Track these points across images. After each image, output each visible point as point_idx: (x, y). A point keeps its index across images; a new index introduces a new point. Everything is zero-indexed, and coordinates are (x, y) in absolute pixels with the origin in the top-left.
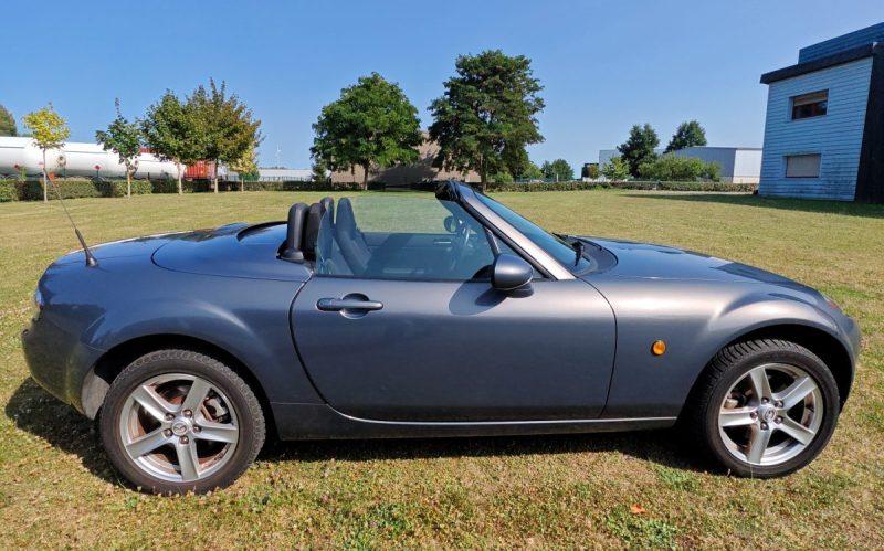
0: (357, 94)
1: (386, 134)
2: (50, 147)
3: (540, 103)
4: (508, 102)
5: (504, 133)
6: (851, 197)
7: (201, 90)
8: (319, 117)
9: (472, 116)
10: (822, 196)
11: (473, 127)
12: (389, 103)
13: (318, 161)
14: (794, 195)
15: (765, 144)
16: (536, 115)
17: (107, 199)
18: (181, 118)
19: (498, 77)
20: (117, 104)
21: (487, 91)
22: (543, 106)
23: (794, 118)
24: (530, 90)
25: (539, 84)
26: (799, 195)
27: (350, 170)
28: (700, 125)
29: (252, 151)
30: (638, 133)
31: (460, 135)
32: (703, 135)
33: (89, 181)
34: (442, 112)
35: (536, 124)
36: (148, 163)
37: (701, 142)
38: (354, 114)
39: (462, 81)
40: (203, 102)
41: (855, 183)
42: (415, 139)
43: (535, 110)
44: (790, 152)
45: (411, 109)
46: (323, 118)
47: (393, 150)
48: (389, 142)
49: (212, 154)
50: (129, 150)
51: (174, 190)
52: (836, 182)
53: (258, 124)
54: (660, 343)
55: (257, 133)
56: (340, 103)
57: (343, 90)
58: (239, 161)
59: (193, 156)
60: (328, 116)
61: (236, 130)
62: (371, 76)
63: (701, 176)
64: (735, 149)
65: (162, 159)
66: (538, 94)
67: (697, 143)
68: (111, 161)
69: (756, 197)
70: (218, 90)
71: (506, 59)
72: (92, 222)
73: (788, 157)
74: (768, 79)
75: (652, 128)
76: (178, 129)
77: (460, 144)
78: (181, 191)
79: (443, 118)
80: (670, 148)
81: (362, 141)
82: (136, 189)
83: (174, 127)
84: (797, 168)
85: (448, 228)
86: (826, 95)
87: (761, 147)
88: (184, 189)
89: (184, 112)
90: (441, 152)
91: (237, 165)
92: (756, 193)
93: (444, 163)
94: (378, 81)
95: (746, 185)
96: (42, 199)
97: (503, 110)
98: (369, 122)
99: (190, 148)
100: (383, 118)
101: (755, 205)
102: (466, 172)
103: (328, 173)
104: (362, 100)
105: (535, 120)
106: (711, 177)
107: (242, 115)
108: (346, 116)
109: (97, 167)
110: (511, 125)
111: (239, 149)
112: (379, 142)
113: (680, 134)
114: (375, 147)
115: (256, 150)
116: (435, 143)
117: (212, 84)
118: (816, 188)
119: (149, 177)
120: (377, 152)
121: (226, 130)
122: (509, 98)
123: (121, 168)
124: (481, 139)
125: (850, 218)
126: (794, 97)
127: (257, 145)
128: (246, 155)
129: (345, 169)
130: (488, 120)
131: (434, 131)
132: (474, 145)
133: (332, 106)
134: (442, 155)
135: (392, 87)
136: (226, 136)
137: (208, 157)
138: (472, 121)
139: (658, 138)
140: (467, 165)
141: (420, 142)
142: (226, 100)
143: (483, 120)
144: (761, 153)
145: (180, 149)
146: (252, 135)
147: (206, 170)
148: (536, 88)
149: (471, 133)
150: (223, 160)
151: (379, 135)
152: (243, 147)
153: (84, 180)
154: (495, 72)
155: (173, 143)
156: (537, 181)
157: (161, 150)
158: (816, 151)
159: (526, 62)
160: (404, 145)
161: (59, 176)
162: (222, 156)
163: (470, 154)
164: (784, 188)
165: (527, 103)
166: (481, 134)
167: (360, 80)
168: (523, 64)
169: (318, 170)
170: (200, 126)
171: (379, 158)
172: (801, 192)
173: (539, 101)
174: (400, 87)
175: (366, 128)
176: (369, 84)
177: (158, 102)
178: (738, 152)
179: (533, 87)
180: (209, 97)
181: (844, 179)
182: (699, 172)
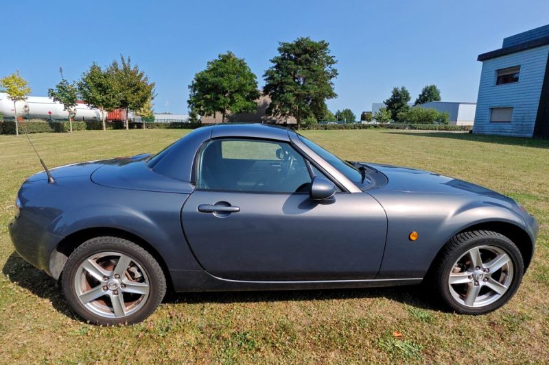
0: (217, 65)
1: (236, 92)
2: (19, 99)
3: (335, 73)
4: (314, 71)
5: (312, 92)
6: (530, 135)
7: (115, 64)
8: (193, 82)
9: (291, 80)
10: (512, 134)
11: (292, 88)
12: (239, 72)
13: (192, 109)
14: (495, 133)
15: (478, 100)
16: (332, 80)
17: (57, 134)
18: (104, 82)
19: (307, 55)
20: (61, 71)
21: (301, 64)
22: (337, 74)
23: (497, 84)
24: (328, 63)
25: (334, 59)
26: (499, 133)
27: (213, 115)
28: (437, 88)
29: (150, 102)
30: (398, 93)
31: (284, 93)
32: (438, 94)
33: (45, 122)
34: (271, 78)
35: (332, 86)
36: (83, 110)
37: (437, 99)
38: (216, 79)
39: (283, 59)
40: (117, 70)
41: (533, 126)
42: (254, 95)
43: (332, 77)
44: (493, 106)
45: (252, 76)
46: (195, 82)
47: (241, 102)
48: (238, 97)
49: (124, 104)
50: (70, 102)
51: (100, 128)
52: (522, 125)
53: (153, 85)
54: (415, 233)
55: (152, 91)
56: (206, 71)
57: (209, 63)
58: (142, 109)
59: (112, 106)
60: (198, 80)
61: (138, 89)
62: (227, 54)
63: (437, 120)
64: (459, 103)
65: (92, 107)
66: (333, 66)
67: (435, 100)
68: (58, 109)
69: (472, 135)
70: (126, 62)
71: (312, 43)
72: (48, 149)
73: (492, 109)
74: (482, 58)
75: (406, 89)
76: (102, 88)
77: (283, 99)
78: (105, 129)
79: (272, 81)
80: (417, 102)
81: (220, 96)
82: (75, 127)
83: (98, 86)
84: (498, 116)
85: (279, 157)
86: (519, 69)
87: (476, 102)
88: (106, 127)
89: (105, 77)
90: (271, 104)
91: (141, 112)
92: (471, 132)
93: (273, 111)
94: (231, 57)
95: (465, 127)
96: (15, 133)
97: (311, 77)
98: (225, 84)
99: (110, 101)
100: (234, 81)
101: (470, 140)
102: (287, 117)
103: (199, 117)
104: (221, 70)
105: (332, 83)
107: (143, 78)
108: (211, 80)
109: (50, 113)
110: (316, 87)
111: (141, 101)
112: (231, 97)
113: (424, 93)
114: (229, 100)
115: (152, 102)
116: (268, 96)
117: (122, 58)
118: (509, 130)
119: (83, 119)
120: (231, 104)
121: (133, 89)
122: (315, 69)
123: (65, 114)
124: (297, 96)
125: (530, 148)
126: (499, 70)
127: (153, 98)
128: (146, 105)
129: (210, 115)
130: (302, 83)
131: (267, 90)
132: (292, 99)
133: (202, 74)
134: (272, 106)
135: (240, 61)
136: (133, 93)
137: (121, 107)
138: (291, 84)
139: (410, 96)
140: (288, 112)
141: (258, 97)
142: (132, 69)
143: (298, 83)
144: (476, 106)
145: (103, 101)
146: (149, 92)
147: (120, 115)
148: (333, 62)
149: (291, 91)
150: (131, 109)
151: (232, 93)
152: (144, 99)
153: (41, 121)
154: (306, 51)
155: (98, 97)
156: (332, 123)
157: (90, 101)
158: (510, 105)
159: (326, 45)
160: (248, 99)
161: (25, 118)
162: (130, 105)
163: (290, 106)
164: (489, 129)
165: (324, 73)
166: (297, 93)
167: (219, 56)
168: (324, 46)
169: (192, 115)
170: (116, 86)
171: (232, 108)
173: (334, 71)
174: (245, 61)
175: (223, 88)
176: (225, 59)
177: (88, 70)
178: (460, 106)
179: (330, 61)
180: (121, 67)
181: (527, 123)
182: (435, 118)
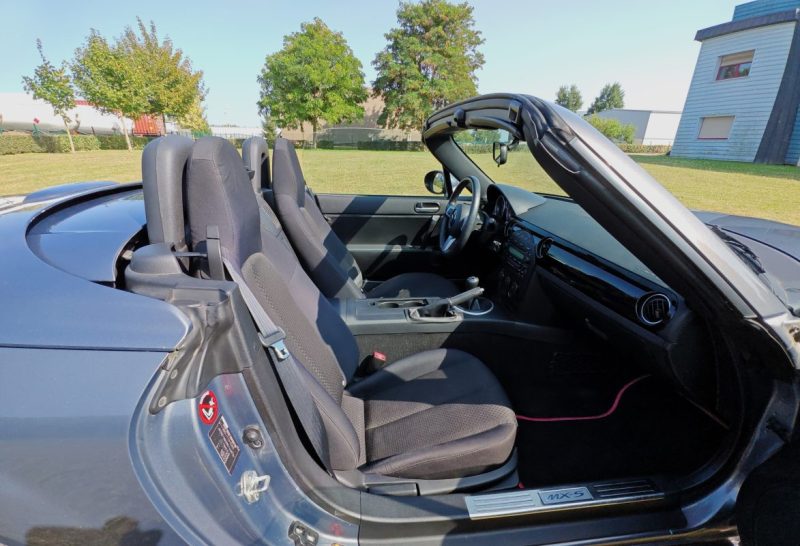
0: (300, 43)
1: (331, 89)
3: (480, 59)
4: (449, 56)
5: (446, 90)
6: (751, 158)
7: (130, 35)
8: (263, 71)
9: (415, 71)
10: (727, 157)
11: (415, 84)
12: (334, 55)
13: (267, 118)
14: (703, 156)
15: (685, 109)
16: (477, 72)
17: (49, 155)
18: (112, 64)
19: (441, 27)
20: (40, 47)
21: (430, 43)
22: (483, 62)
23: (718, 78)
24: (471, 43)
25: (481, 37)
26: (707, 156)
27: (299, 127)
28: (621, 89)
29: (197, 106)
30: (564, 95)
31: (403, 92)
32: (621, 98)
33: (26, 135)
34: (385, 66)
35: (476, 83)
36: (90, 117)
37: (619, 105)
38: (299, 66)
39: (404, 33)
40: (135, 46)
41: (758, 145)
42: (358, 97)
43: (475, 67)
44: (705, 114)
45: (356, 63)
46: (267, 71)
47: (339, 108)
48: (332, 96)
49: (156, 107)
50: (61, 99)
51: (124, 147)
52: (742, 144)
53: (200, 75)
55: (200, 85)
56: (283, 53)
57: (286, 38)
58: (187, 116)
59: (136, 109)
60: (272, 68)
61: (176, 81)
62: (314, 23)
63: (618, 137)
64: (650, 112)
65: (103, 111)
66: (479, 49)
67: (615, 106)
68: (44, 114)
69: (668, 157)
70: (149, 31)
71: (449, 6)
73: (704, 119)
74: (702, 35)
75: (578, 89)
77: (403, 101)
78: (130, 147)
79: (386, 73)
80: (591, 111)
81: (308, 96)
82: (81, 144)
83: (108, 74)
84: (710, 130)
86: (752, 56)
87: (681, 110)
88: (134, 145)
89: (116, 58)
90: (385, 110)
91: (185, 121)
92: (668, 154)
93: (388, 121)
94: (320, 28)
95: (655, 147)
97: (444, 66)
98: (315, 76)
99: (131, 100)
100: (328, 72)
102: (408, 130)
103: (278, 131)
104: (306, 51)
105: (475, 78)
106: (626, 139)
107: (181, 62)
108: (292, 68)
110: (452, 82)
111: (184, 102)
112: (325, 98)
113: (602, 97)
114: (321, 103)
115: (203, 104)
116: (380, 97)
117: (141, 25)
118: (722, 150)
119: (93, 132)
120: (324, 109)
121: (166, 81)
122: (451, 53)
123: (57, 122)
124: (424, 96)
126: (723, 57)
127: (202, 99)
128: (193, 110)
129: (295, 128)
130: (430, 77)
131: (378, 86)
132: (416, 103)
133: (276, 56)
134: (386, 113)
135: (335, 37)
136: (168, 87)
137: (152, 111)
138: (415, 77)
139: (583, 100)
140: (409, 123)
141: (365, 98)
142: (160, 44)
143: (426, 76)
144: (679, 116)
145: (120, 101)
146: (195, 87)
147: (155, 126)
148: (479, 42)
149: (414, 90)
150: (169, 116)
151: (325, 90)
152: (188, 100)
153: (23, 134)
154: (437, 22)
155: (110, 93)
156: (468, 144)
157: (98, 101)
158: (731, 112)
159: (469, 11)
160: (349, 101)
162: (167, 109)
163: (412, 112)
164: (694, 149)
165: (467, 59)
166: (423, 91)
167: (302, 27)
168: (465, 13)
169: (268, 128)
170: (137, 75)
171: (326, 115)
172: (709, 154)
173: (479, 56)
174: (344, 37)
175: (312, 83)
176: (313, 32)
177: (83, 43)
178: (652, 115)
179: (475, 40)
180: (141, 42)
181: (750, 141)
182: (616, 134)
